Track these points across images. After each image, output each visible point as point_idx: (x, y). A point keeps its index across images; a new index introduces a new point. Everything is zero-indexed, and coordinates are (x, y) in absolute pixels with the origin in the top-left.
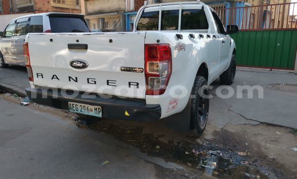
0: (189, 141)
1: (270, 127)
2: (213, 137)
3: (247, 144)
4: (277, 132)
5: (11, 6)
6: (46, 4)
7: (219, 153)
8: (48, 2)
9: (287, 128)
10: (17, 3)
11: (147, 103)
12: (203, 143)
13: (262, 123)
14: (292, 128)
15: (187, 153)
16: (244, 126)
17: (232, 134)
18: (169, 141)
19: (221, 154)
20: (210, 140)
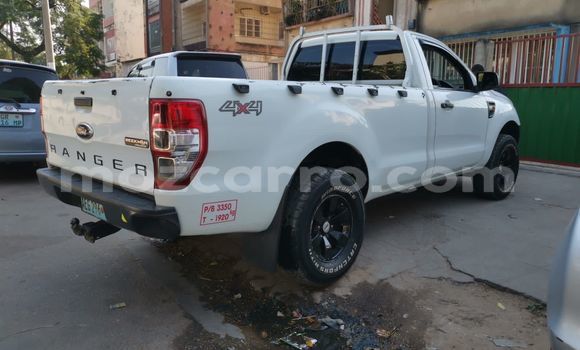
0: (300, 294)
1: (491, 292)
2: (350, 294)
3: (405, 316)
4: (500, 305)
5: (174, 43)
6: (227, 38)
7: (339, 325)
8: (231, 35)
9: (527, 298)
10: (184, 38)
11: (158, 203)
12: (323, 301)
13: (478, 281)
14: (537, 301)
15: (279, 314)
16: (436, 281)
17: (395, 292)
18: (263, 289)
19: (342, 327)
20: (340, 298)
